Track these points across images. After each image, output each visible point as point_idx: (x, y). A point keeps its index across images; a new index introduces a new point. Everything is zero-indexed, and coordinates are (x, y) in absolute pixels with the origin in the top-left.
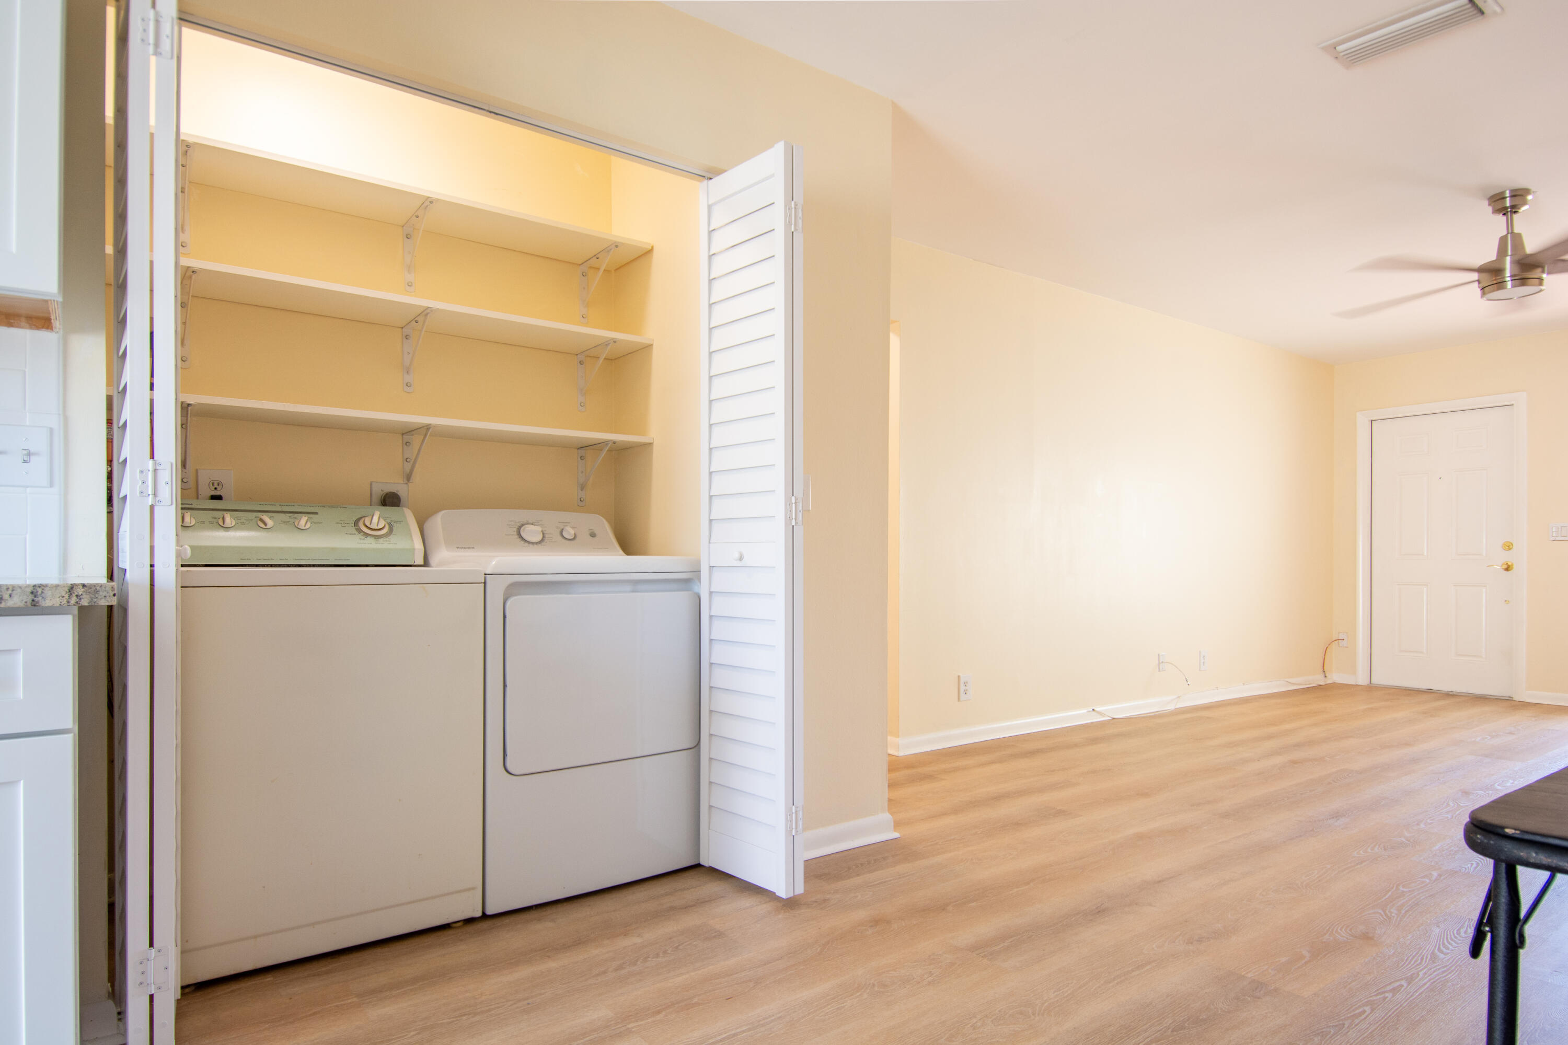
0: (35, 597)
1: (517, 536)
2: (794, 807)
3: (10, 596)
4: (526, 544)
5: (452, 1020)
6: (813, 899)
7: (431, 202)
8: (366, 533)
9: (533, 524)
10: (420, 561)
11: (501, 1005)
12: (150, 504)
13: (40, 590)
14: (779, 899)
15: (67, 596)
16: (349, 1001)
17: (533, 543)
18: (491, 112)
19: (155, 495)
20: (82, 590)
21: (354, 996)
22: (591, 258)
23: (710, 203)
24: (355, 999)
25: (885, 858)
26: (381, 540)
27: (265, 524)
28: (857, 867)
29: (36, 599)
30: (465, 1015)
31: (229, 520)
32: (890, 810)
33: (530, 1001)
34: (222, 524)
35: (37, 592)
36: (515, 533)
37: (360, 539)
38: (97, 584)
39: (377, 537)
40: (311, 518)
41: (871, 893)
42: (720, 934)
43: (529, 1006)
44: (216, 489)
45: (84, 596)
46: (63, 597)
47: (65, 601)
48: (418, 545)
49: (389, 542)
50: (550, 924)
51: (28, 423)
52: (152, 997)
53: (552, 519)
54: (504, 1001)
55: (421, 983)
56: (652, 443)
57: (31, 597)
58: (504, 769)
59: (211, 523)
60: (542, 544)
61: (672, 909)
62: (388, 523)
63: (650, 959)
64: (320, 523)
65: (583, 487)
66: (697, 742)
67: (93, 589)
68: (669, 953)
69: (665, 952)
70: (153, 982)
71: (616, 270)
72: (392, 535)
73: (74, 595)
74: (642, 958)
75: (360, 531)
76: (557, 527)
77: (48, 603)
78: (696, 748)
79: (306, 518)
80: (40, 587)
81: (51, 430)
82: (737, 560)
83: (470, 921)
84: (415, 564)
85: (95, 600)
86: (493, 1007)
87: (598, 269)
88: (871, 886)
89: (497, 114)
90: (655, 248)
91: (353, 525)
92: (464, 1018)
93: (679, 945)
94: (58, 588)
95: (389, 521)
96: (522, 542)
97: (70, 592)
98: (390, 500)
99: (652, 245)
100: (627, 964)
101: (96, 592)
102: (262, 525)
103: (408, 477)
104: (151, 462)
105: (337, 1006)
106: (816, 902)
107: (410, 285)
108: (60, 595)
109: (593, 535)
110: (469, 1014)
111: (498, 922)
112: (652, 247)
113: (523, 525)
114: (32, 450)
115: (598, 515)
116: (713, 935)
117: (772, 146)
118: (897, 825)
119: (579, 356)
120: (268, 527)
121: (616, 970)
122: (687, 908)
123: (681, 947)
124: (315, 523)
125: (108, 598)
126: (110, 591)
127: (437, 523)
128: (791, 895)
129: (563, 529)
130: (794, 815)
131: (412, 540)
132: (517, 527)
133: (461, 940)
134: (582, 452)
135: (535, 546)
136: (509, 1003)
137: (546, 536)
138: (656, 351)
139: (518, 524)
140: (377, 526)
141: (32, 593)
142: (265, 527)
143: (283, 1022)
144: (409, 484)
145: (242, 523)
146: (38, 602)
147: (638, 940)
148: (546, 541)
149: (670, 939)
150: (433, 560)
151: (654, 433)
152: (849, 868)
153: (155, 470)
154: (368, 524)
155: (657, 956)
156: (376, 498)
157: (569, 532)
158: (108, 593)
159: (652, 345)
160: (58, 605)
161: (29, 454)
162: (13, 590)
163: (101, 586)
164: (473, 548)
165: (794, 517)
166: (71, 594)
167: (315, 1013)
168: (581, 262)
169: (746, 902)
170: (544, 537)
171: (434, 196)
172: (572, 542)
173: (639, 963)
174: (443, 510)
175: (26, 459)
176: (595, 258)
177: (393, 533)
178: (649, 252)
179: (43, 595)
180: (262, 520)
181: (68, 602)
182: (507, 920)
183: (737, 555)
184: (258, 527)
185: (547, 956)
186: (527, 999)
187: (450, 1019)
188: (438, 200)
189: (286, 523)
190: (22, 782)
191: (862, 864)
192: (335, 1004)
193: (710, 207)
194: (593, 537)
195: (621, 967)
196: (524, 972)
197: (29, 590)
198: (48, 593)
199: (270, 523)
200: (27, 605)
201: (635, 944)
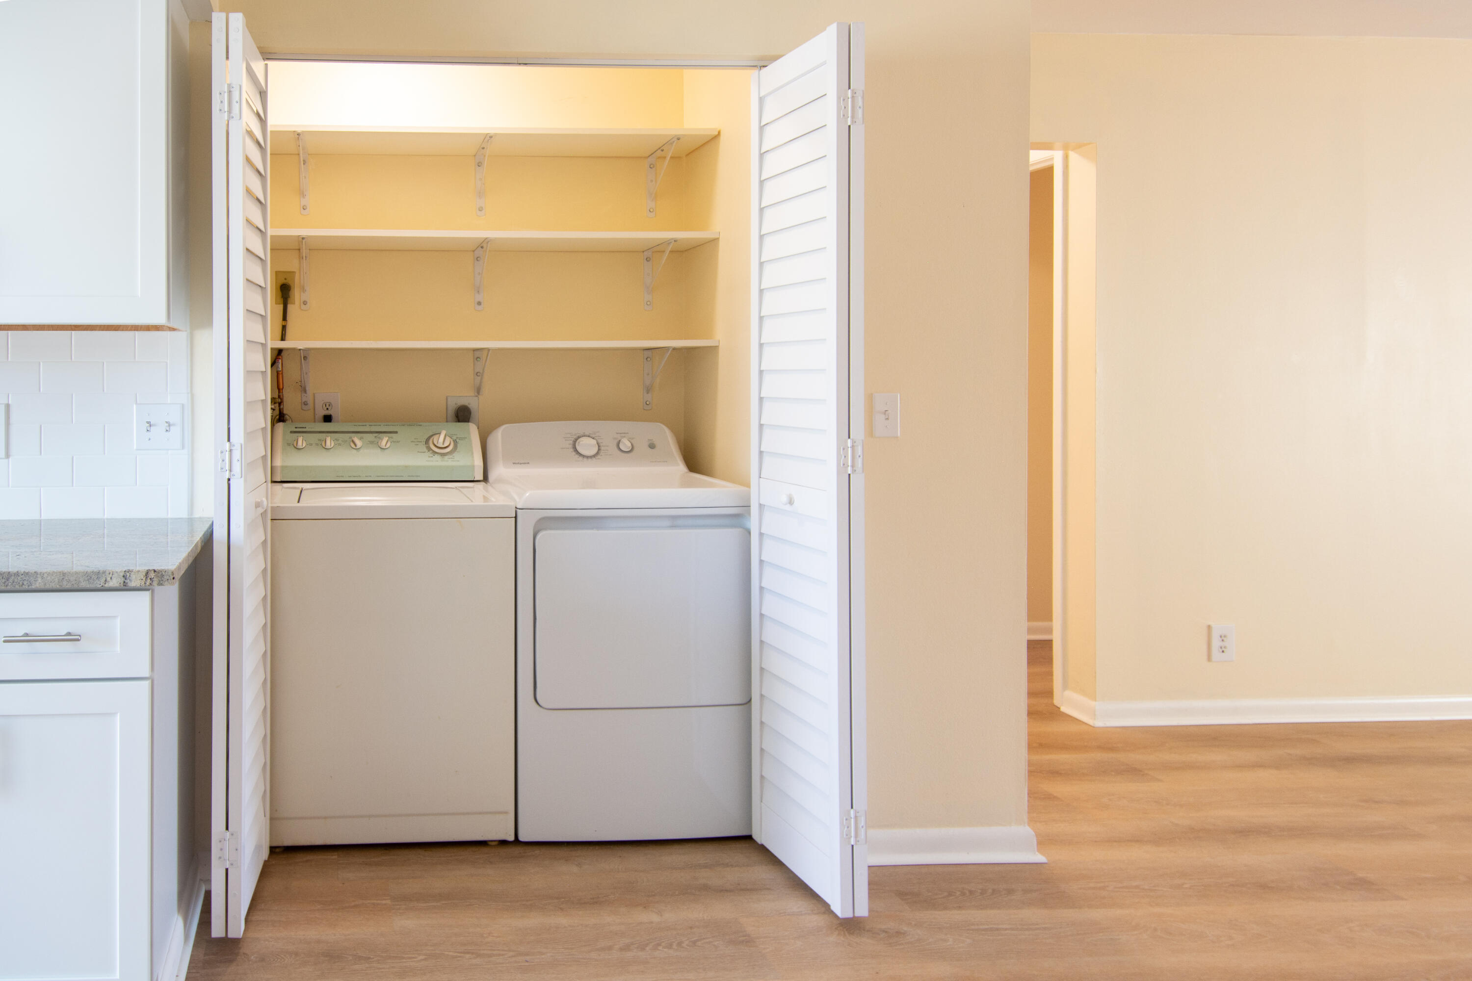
0: (125, 579)
1: (572, 450)
2: (852, 811)
3: (111, 578)
4: (581, 458)
5: (456, 954)
6: (883, 927)
7: (491, 137)
8: (434, 451)
9: (589, 436)
10: (480, 477)
11: (502, 953)
12: (227, 478)
13: (128, 574)
14: (836, 916)
15: (144, 579)
16: (384, 902)
17: (587, 457)
18: (520, 64)
19: (230, 471)
20: (154, 574)
21: (389, 898)
22: (656, 151)
23: (761, 96)
24: (389, 902)
25: (1010, 892)
26: (446, 457)
27: (356, 445)
28: (963, 894)
29: (126, 581)
30: (468, 953)
31: (329, 443)
32: (1032, 821)
33: (528, 958)
34: (324, 446)
35: (127, 576)
36: (571, 446)
37: (429, 457)
38: (163, 570)
39: (443, 455)
40: (392, 438)
41: (969, 941)
42: (748, 941)
43: (527, 964)
44: (327, 409)
45: (155, 579)
46: (142, 580)
47: (143, 583)
48: (478, 462)
49: (452, 460)
50: (575, 869)
51: (169, 402)
52: (227, 870)
53: (608, 429)
54: (506, 949)
55: (444, 902)
56: (718, 346)
57: (123, 579)
58: (534, 700)
59: (317, 444)
60: (597, 458)
61: (706, 888)
62: (454, 441)
63: (660, 948)
64: (398, 442)
65: (648, 390)
66: (748, 700)
67: (161, 573)
68: (683, 947)
69: (680, 944)
70: (227, 858)
71: (688, 155)
72: (456, 453)
73: (149, 578)
74: (653, 944)
75: (429, 449)
76: (615, 438)
77: (132, 584)
78: (747, 705)
79: (387, 438)
80: (128, 572)
81: (183, 405)
82: (786, 504)
83: (503, 843)
84: (475, 480)
85: (162, 582)
86: (495, 952)
87: (665, 158)
88: (973, 930)
89: (526, 64)
90: (722, 133)
91: (424, 443)
92: (468, 956)
93: (698, 940)
94: (140, 573)
95: (454, 438)
96: (577, 456)
97: (146, 576)
98: (462, 415)
99: (718, 130)
100: (636, 946)
101: (163, 576)
102: (353, 446)
103: (478, 391)
104: (228, 444)
105: (373, 904)
106: (886, 932)
107: (481, 209)
108: (139, 578)
109: (652, 446)
110: (473, 953)
111: (529, 851)
112: (719, 132)
113: (579, 437)
114: (171, 422)
115: (659, 424)
116: (741, 939)
117: (825, 29)
118: (1044, 842)
119: (644, 253)
120: (357, 447)
121: (621, 949)
122: (722, 891)
123: (699, 943)
124: (394, 442)
125: (169, 580)
126: (171, 576)
127: (498, 438)
128: (851, 915)
129: (620, 441)
130: (853, 821)
131: (473, 457)
132: (573, 439)
133: (491, 863)
134: (649, 353)
135: (590, 460)
136: (511, 953)
137: (602, 448)
138: (722, 244)
139: (575, 437)
140: (443, 444)
141: (124, 576)
142: (355, 447)
143: (331, 907)
144: (479, 396)
145: (340, 444)
146: (127, 583)
147: (655, 918)
148: (601, 454)
149: (691, 928)
150: (492, 476)
151: (720, 336)
152: (950, 894)
153: (231, 451)
154: (436, 443)
155: (670, 946)
156: (451, 413)
157: (626, 445)
158: (169, 577)
159: (718, 239)
160: (139, 585)
161: (169, 426)
162: (112, 574)
163: (165, 571)
164: (528, 463)
165: (850, 464)
166: (147, 578)
167: (356, 906)
168: (648, 156)
169: (796, 905)
170: (599, 450)
171: (492, 132)
172: (626, 455)
173: (647, 948)
174: (506, 424)
175: (167, 429)
176: (659, 151)
177: (458, 450)
178: (716, 138)
179: (130, 578)
180: (353, 442)
181: (145, 583)
182: (537, 851)
183: (784, 499)
184: (351, 448)
185: (561, 908)
186: (527, 954)
187: (456, 952)
188: (496, 134)
189: (372, 443)
190: (119, 714)
191: (971, 892)
192: (373, 902)
193: (761, 100)
194: (652, 448)
195: (626, 948)
196: (533, 920)
197: (122, 574)
198: (133, 577)
199: (359, 443)
200: (120, 586)
201: (652, 922)
